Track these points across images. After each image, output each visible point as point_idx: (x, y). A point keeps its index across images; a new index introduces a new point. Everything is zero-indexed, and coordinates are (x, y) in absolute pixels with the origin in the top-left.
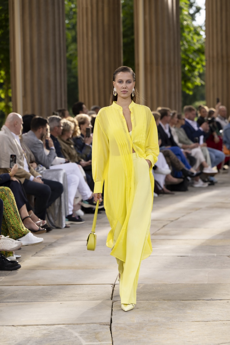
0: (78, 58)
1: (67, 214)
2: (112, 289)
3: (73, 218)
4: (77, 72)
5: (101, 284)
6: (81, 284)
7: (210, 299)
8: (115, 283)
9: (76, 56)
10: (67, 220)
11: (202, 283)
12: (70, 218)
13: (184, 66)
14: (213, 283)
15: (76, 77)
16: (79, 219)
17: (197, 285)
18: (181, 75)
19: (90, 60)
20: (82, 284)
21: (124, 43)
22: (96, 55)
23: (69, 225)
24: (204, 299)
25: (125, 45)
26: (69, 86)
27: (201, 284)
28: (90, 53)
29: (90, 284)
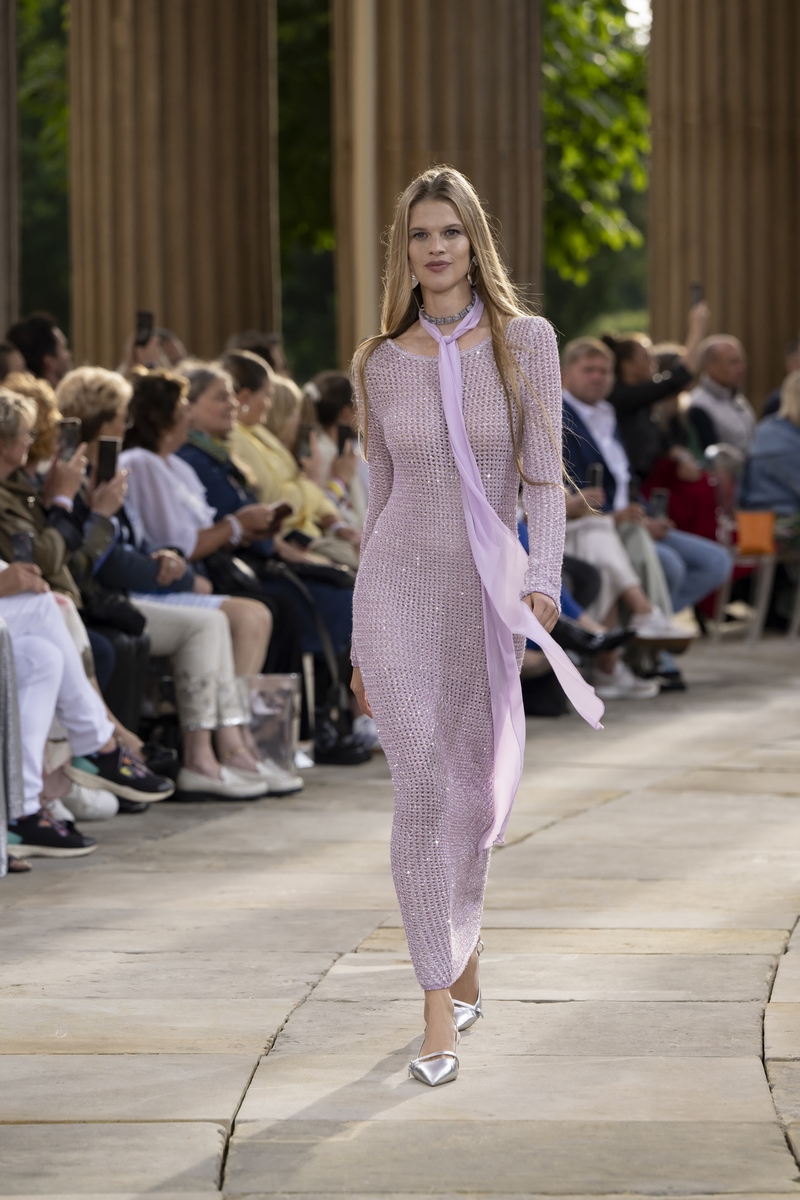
0: (71, 112)
1: (16, 814)
2: (224, 1141)
3: (45, 829)
4: (62, 174)
5: (169, 1121)
6: (79, 1119)
7: (665, 1188)
8: (237, 1118)
9: (63, 102)
10: (17, 838)
11: (630, 1119)
12: (28, 830)
13: (556, 153)
14: (680, 1119)
15: (59, 199)
16: (70, 836)
17: (609, 1126)
18: (542, 196)
19: (127, 120)
20: (84, 1122)
21: (280, 43)
22: (151, 97)
23: (26, 863)
24: (639, 1187)
25: (287, 53)
26: (26, 235)
27: (627, 1125)
28: (126, 88)
29: (119, 1122)
